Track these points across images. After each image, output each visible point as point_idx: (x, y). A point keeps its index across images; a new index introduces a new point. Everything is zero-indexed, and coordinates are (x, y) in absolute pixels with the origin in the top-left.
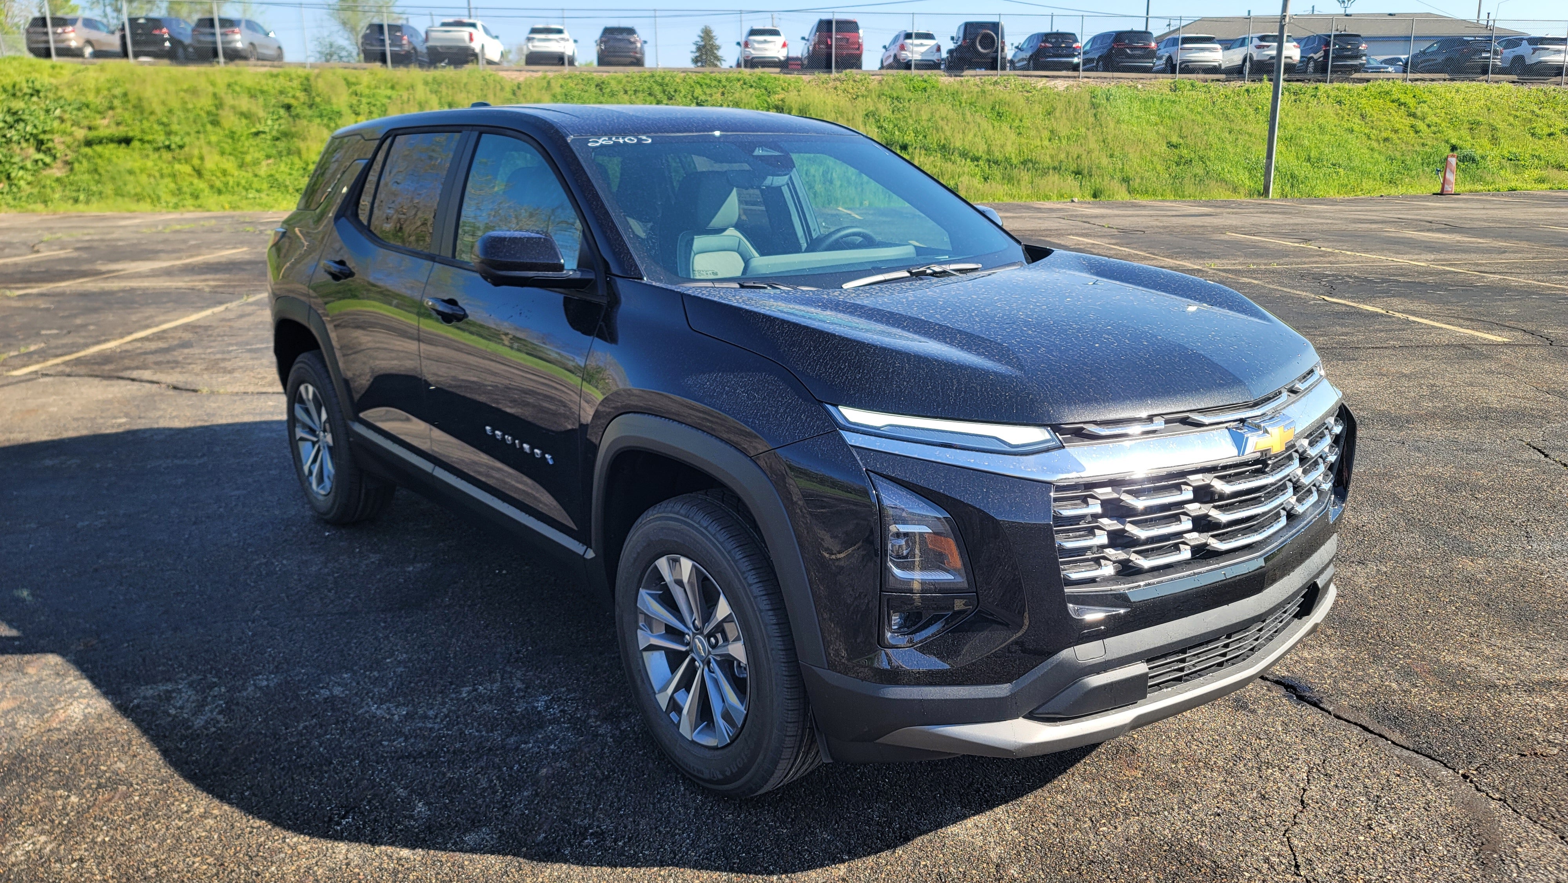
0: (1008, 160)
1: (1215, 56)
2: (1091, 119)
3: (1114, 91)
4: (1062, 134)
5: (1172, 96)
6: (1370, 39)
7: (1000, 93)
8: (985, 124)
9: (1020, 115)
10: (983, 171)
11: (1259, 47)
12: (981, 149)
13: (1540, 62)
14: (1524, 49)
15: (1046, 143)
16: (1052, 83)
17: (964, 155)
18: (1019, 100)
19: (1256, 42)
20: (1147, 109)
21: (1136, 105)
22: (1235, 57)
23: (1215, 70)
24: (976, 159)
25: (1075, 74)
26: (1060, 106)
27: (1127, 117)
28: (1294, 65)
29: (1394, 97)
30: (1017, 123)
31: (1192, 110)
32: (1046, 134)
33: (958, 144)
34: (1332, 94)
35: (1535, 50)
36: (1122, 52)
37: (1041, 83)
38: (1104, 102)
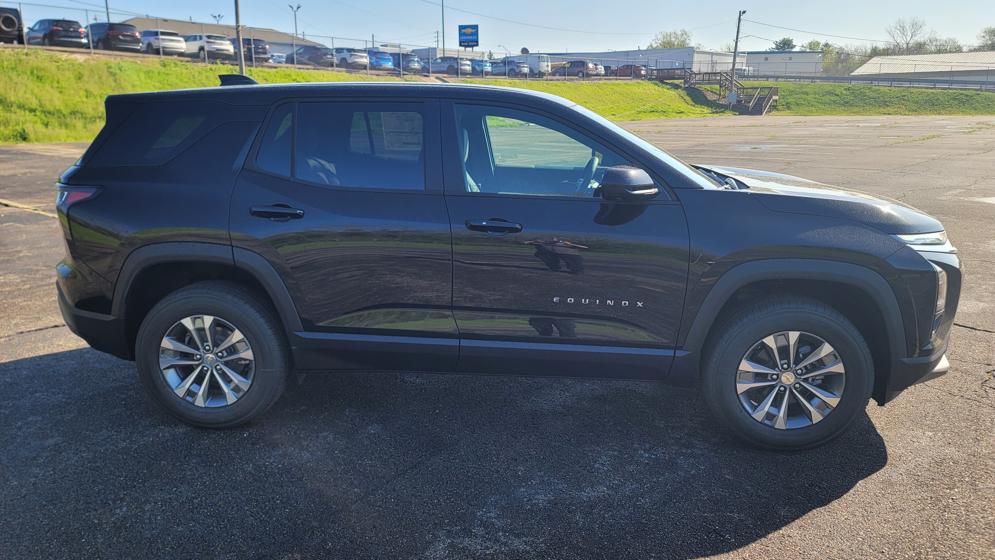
0: (59, 111)
1: (181, 46)
2: (113, 84)
3: (123, 64)
4: (95, 93)
5: (163, 69)
6: (270, 44)
7: (33, 61)
8: (31, 85)
9: (56, 79)
10: (41, 119)
11: (208, 42)
12: (34, 104)
13: (354, 62)
14: (345, 55)
15: (84, 99)
16: (73, 56)
17: (21, 107)
18: (52, 67)
19: (205, 39)
20: (151, 78)
21: (142, 75)
22: (193, 47)
23: (181, 54)
24: (32, 111)
25: (88, 51)
26: (86, 74)
27: (139, 83)
28: (231, 55)
29: (293, 78)
30: (55, 85)
31: (181, 80)
32: (82, 93)
33: (13, 99)
34: (260, 74)
35: (351, 55)
36: (116, 38)
37: (65, 56)
38: (118, 71)
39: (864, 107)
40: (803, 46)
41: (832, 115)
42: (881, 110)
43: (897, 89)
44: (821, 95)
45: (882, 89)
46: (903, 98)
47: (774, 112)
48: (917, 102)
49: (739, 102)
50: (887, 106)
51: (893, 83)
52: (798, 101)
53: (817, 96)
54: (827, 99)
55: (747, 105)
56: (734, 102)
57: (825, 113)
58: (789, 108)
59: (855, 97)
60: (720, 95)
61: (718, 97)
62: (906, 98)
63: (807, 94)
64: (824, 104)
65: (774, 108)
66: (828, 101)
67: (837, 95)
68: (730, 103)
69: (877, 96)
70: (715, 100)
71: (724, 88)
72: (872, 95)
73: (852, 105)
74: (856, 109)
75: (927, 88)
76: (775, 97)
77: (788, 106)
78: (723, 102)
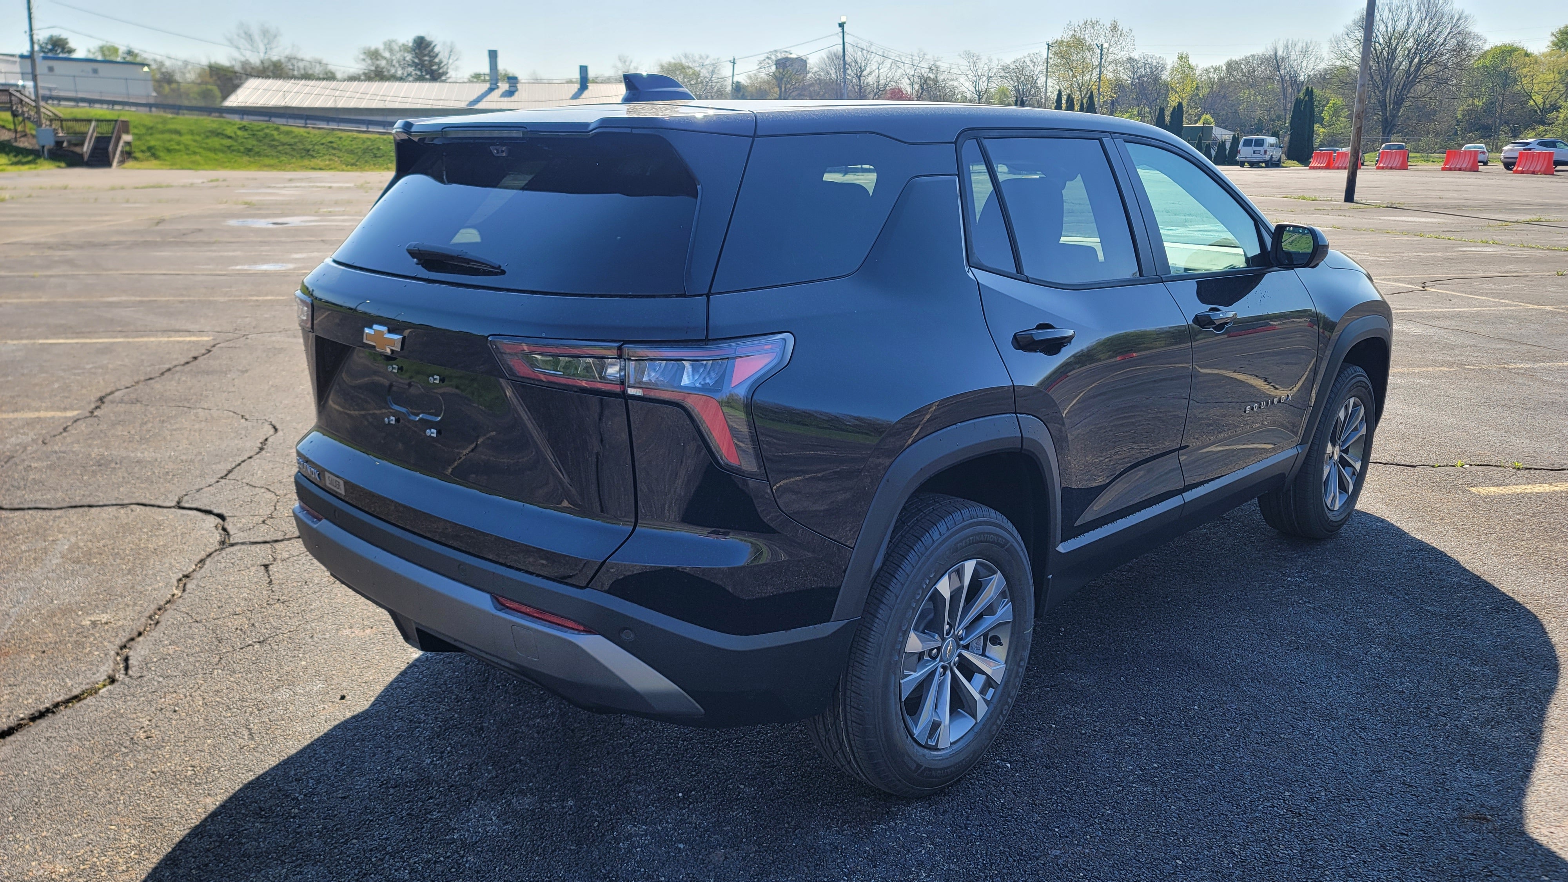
39: (278, 157)
40: (89, 51)
41: (233, 168)
42: (306, 162)
43: (316, 132)
44: (203, 136)
45: (296, 130)
46: (330, 146)
47: (130, 163)
48: (352, 152)
49: (59, 143)
50: (313, 157)
51: (308, 122)
52: (168, 145)
53: (198, 138)
54: (215, 142)
55: (77, 149)
56: (50, 144)
57: (221, 165)
58: (155, 156)
59: (260, 141)
60: (16, 131)
61: (13, 135)
62: (335, 145)
63: (178, 132)
64: (214, 150)
65: (128, 155)
66: (217, 146)
67: (230, 137)
68: (43, 147)
69: (292, 141)
70: (9, 141)
71: (20, 118)
72: (284, 139)
73: (258, 154)
74: (267, 161)
75: (359, 132)
76: (126, 138)
77: (152, 153)
78: (24, 144)
